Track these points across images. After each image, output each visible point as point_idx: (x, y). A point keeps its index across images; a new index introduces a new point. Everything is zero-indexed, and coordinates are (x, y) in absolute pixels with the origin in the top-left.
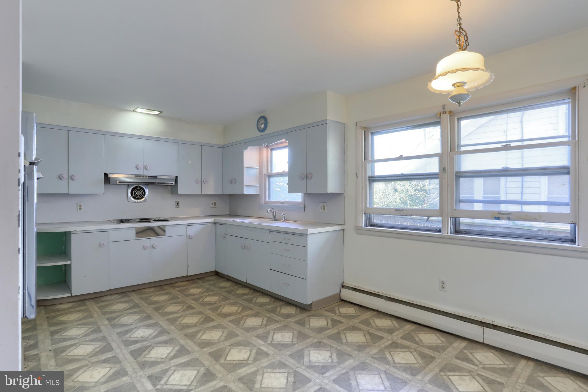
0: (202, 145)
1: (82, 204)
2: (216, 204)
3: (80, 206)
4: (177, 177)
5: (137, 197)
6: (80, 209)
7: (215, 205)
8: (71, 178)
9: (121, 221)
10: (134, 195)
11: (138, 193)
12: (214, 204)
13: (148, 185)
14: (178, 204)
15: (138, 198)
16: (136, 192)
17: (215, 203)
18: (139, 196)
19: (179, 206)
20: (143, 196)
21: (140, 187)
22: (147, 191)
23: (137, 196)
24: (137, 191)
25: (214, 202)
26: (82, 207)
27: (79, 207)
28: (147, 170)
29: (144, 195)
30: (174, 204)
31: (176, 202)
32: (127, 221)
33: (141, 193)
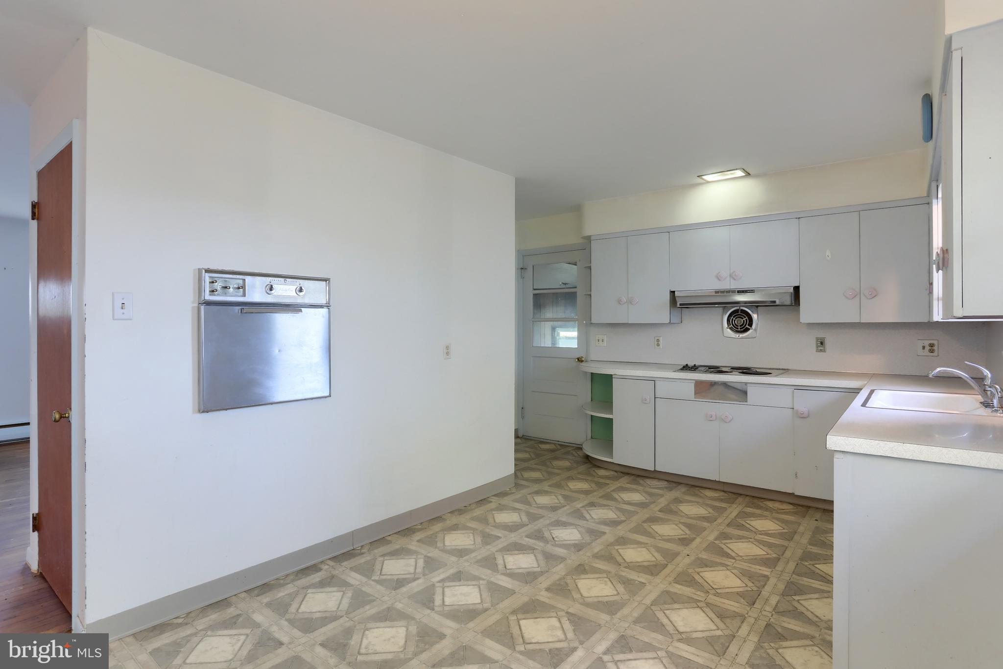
0: (861, 210)
1: (661, 339)
2: (935, 348)
3: (658, 341)
4: (797, 289)
5: (738, 328)
6: (658, 345)
7: (932, 351)
8: (630, 302)
9: (686, 368)
10: (732, 326)
11: (739, 322)
12: (928, 348)
13: (757, 307)
14: (822, 343)
15: (739, 330)
16: (734, 319)
17: (932, 345)
18: (740, 326)
19: (824, 348)
20: (747, 326)
21: (742, 310)
22: (755, 316)
23: (738, 326)
24: (736, 319)
25: (927, 343)
26: (661, 343)
27: (659, 343)
28: (735, 279)
29: (751, 325)
30: (813, 343)
31: (817, 339)
32: (694, 368)
33: (744, 321)
